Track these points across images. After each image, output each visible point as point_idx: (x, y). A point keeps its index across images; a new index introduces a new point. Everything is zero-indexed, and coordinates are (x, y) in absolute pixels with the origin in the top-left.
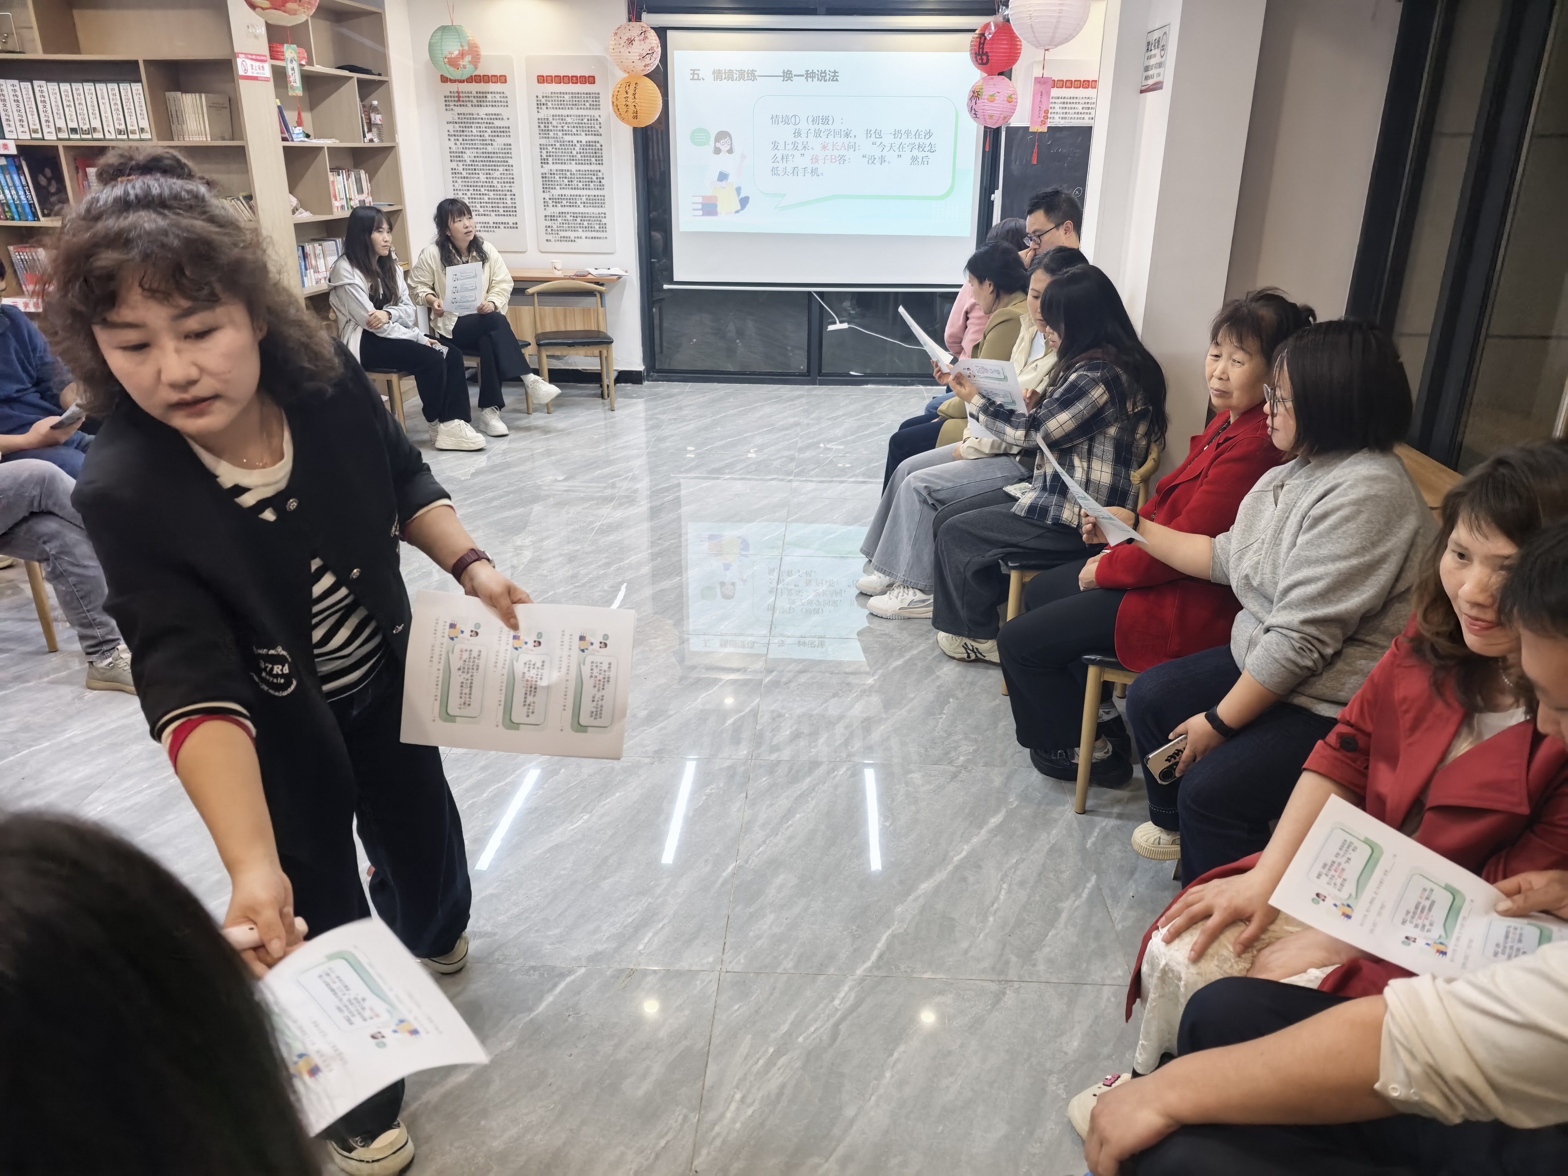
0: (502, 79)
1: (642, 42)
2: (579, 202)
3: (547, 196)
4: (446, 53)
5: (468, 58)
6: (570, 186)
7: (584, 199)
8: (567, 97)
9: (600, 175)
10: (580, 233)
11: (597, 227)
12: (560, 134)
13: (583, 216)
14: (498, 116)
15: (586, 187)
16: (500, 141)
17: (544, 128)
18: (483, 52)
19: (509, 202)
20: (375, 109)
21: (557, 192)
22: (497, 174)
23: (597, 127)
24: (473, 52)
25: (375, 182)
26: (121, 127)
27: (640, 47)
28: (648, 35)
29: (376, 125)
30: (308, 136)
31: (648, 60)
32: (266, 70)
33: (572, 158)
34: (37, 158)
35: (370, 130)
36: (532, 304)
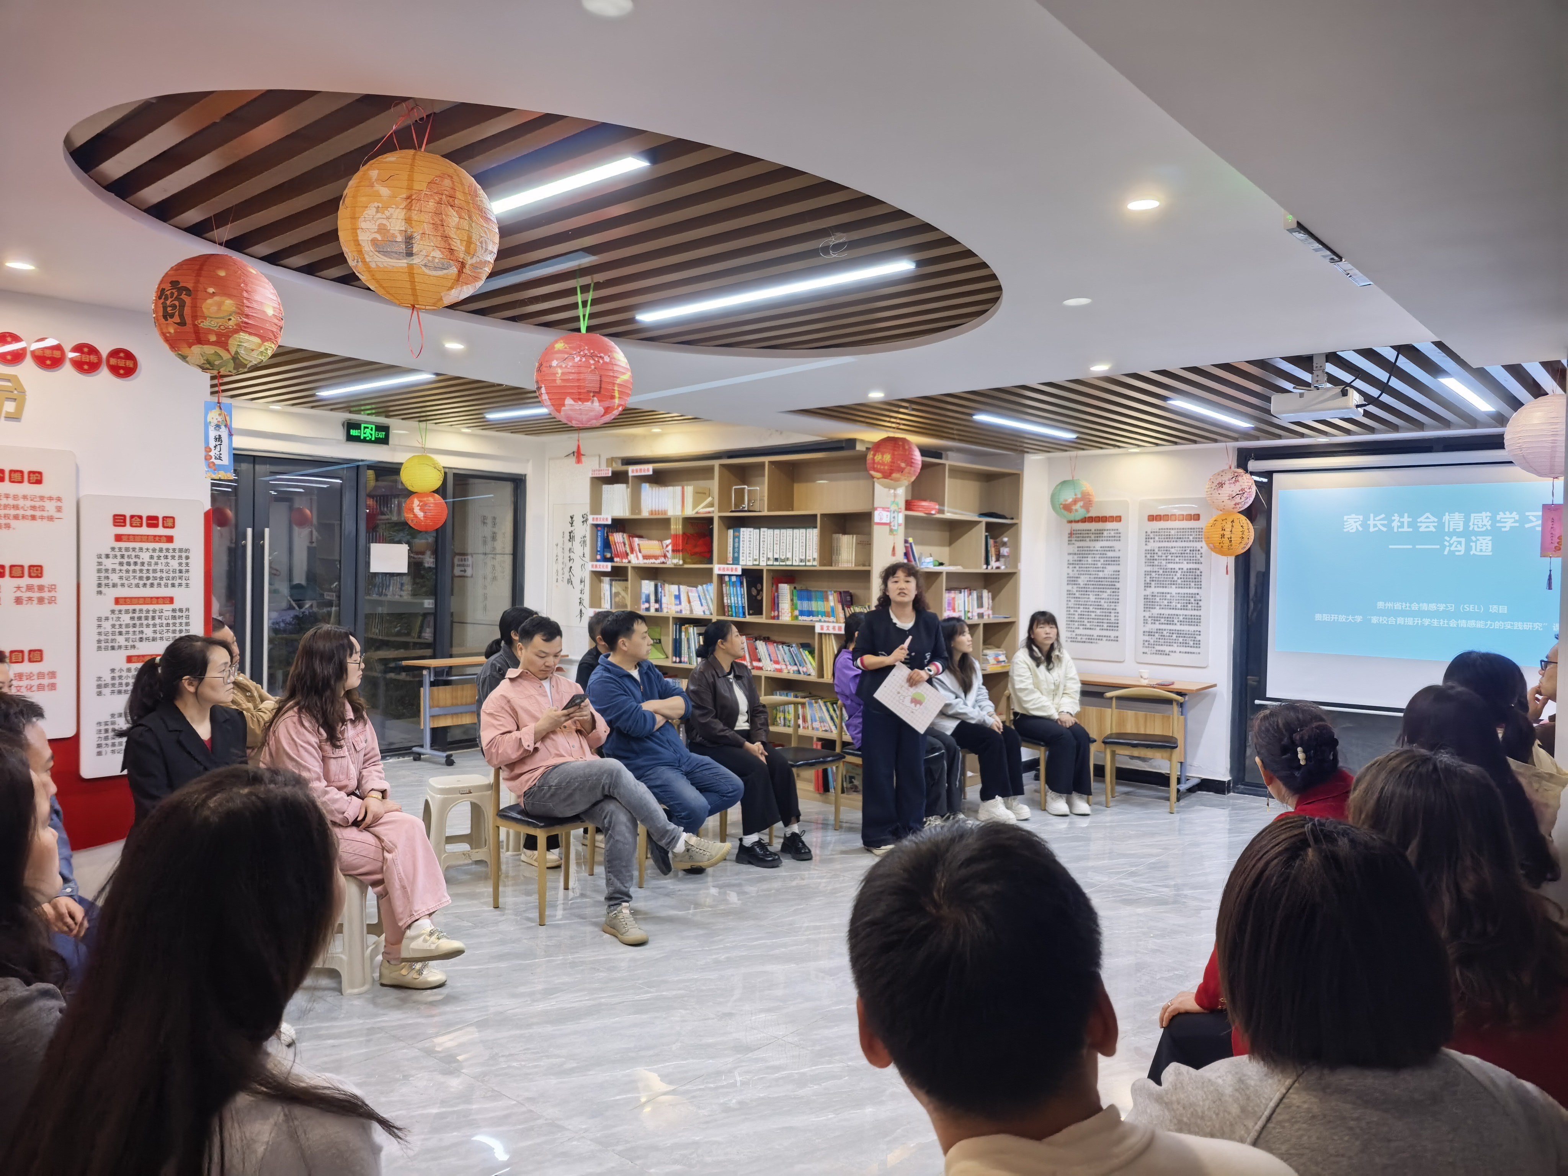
0: (1118, 519)
1: (1233, 485)
2: (1176, 621)
3: (1147, 614)
4: (1062, 500)
5: (1081, 504)
6: (1168, 607)
7: (1181, 618)
8: (1173, 532)
9: (1198, 597)
10: (1175, 648)
11: (1191, 643)
12: (1164, 562)
13: (1179, 633)
14: (1111, 549)
15: (1184, 608)
16: (1110, 569)
17: (1151, 557)
18: (1096, 499)
19: (1113, 618)
20: (1004, 544)
21: (1156, 611)
22: (1105, 595)
23: (1199, 556)
24: (1087, 500)
25: (997, 599)
26: (803, 557)
27: (1230, 489)
28: (1240, 478)
29: (1004, 556)
30: (941, 564)
31: (1237, 500)
32: (901, 518)
33: (1173, 583)
34: (752, 577)
35: (998, 560)
36: (1111, 707)
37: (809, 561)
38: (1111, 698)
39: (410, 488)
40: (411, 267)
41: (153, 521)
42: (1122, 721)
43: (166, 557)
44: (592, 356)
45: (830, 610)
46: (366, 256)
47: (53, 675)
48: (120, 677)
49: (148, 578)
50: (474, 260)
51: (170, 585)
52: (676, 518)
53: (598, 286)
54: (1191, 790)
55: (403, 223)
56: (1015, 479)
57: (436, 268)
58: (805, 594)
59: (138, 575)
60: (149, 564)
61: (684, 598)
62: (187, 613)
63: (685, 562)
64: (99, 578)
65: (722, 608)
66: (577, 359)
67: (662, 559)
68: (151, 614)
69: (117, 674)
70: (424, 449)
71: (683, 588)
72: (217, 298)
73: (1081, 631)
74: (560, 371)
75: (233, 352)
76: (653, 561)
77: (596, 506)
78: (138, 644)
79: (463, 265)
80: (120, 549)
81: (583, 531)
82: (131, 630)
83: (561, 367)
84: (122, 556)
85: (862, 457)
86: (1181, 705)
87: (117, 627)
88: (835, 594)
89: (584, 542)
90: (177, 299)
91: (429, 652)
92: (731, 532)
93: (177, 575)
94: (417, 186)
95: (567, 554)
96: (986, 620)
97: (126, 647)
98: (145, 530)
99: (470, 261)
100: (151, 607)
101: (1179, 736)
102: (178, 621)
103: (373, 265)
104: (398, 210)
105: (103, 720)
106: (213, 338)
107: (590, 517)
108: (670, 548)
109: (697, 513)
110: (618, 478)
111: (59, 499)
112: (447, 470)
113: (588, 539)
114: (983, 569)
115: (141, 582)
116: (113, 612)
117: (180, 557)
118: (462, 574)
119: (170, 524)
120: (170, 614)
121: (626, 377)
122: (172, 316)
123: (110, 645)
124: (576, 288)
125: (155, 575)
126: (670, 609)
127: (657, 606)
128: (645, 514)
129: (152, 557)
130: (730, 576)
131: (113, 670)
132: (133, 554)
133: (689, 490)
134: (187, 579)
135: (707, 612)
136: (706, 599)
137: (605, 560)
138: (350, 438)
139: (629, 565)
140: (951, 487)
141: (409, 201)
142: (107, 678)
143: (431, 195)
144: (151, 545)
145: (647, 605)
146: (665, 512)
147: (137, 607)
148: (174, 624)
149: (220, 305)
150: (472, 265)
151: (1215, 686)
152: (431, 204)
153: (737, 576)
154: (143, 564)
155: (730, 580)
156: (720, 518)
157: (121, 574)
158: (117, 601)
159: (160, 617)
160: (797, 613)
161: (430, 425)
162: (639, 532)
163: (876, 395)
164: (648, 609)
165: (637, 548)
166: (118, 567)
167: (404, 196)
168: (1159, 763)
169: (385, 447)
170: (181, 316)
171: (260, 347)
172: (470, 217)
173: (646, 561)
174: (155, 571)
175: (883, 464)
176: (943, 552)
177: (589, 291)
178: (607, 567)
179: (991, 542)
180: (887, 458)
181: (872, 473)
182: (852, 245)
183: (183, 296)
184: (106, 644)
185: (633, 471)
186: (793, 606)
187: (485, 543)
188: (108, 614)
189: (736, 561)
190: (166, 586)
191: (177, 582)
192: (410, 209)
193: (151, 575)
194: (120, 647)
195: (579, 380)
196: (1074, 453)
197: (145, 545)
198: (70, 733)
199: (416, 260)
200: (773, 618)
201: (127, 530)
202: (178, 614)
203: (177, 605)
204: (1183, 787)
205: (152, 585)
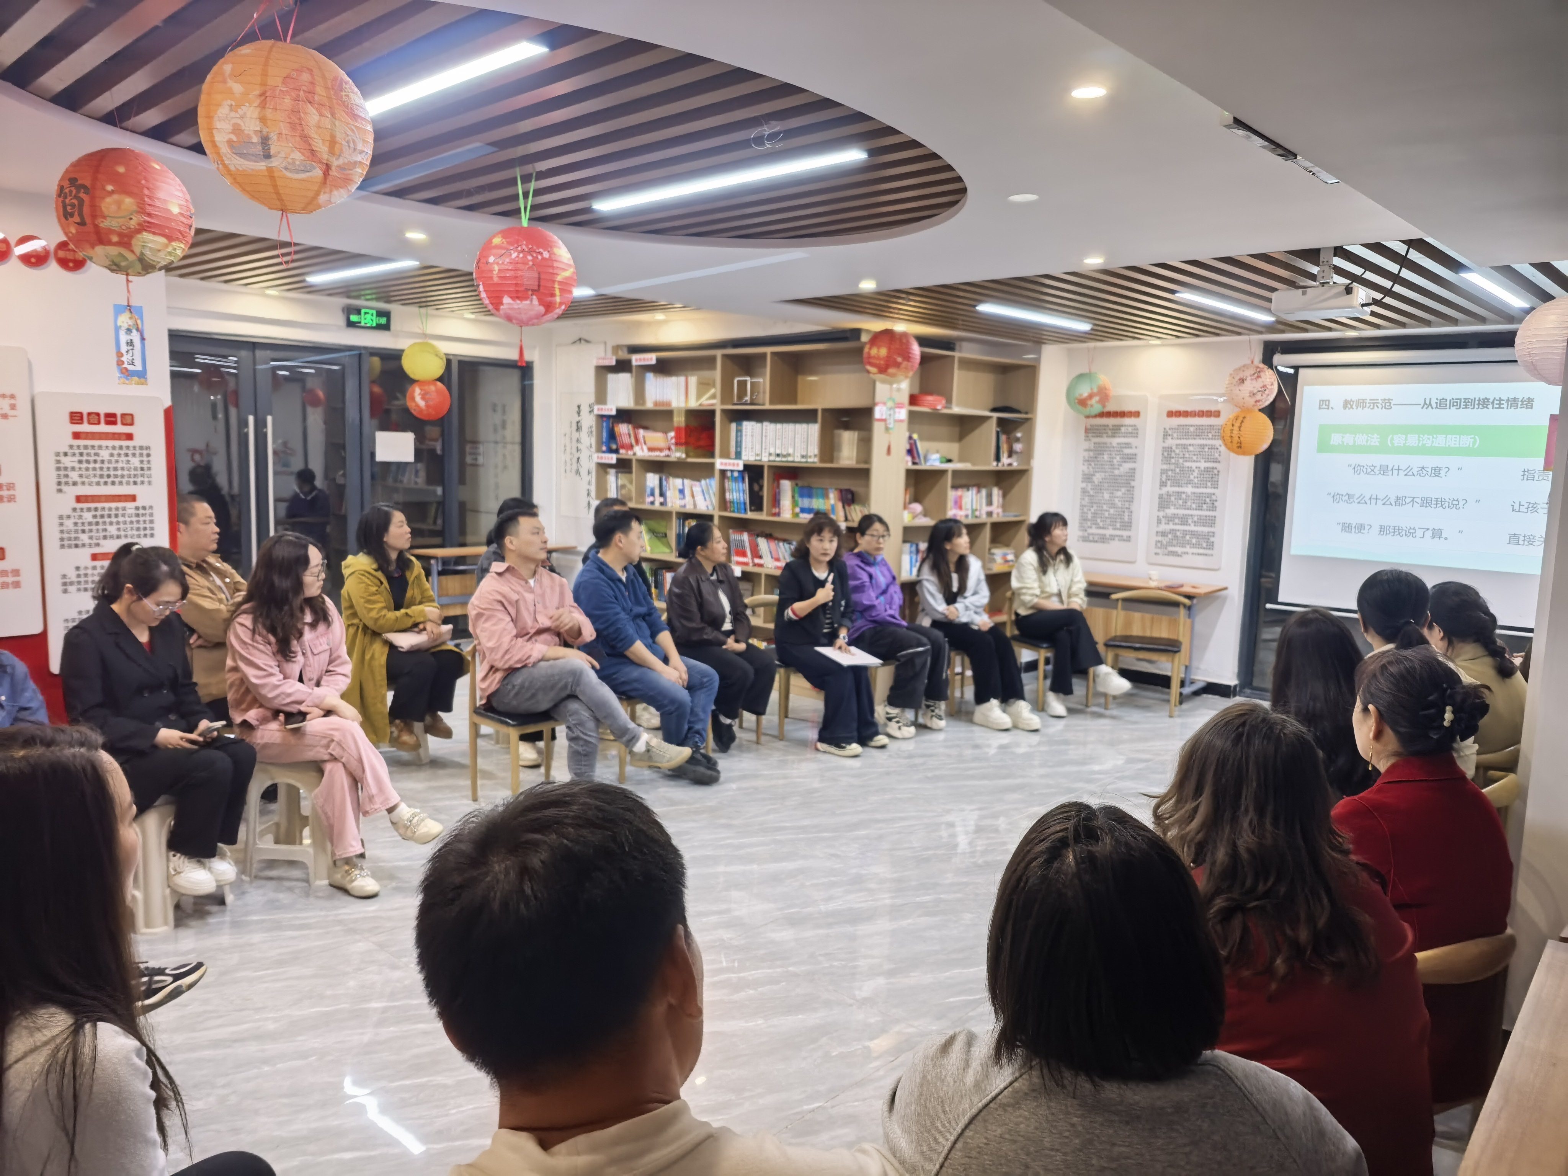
0: (1137, 414)
1: (1254, 382)
2: (1190, 521)
3: (1161, 514)
4: (1077, 395)
5: (1096, 399)
6: (1184, 507)
7: (1195, 519)
8: (1192, 429)
9: (1214, 497)
10: (1188, 549)
11: (1204, 545)
12: (1181, 461)
13: (1193, 534)
14: (1128, 445)
15: (1200, 508)
16: (1127, 466)
17: (1167, 454)
18: (1114, 393)
19: (1126, 518)
20: (1017, 440)
21: (1171, 511)
22: (1119, 494)
23: (1217, 455)
24: (1103, 394)
25: (1008, 497)
26: (804, 453)
27: (1250, 385)
28: (1262, 374)
29: (1016, 453)
30: (949, 461)
31: (1258, 397)
32: (902, 414)
33: (1189, 482)
34: (753, 472)
35: (1010, 456)
36: (1116, 608)
37: (810, 457)
38: (1117, 600)
39: (412, 376)
40: (270, 170)
41: (111, 419)
42: (1128, 624)
43: (127, 455)
44: (530, 252)
45: (830, 508)
46: (225, 158)
47: (16, 573)
48: (86, 575)
49: (109, 476)
50: (340, 162)
51: (132, 483)
52: (679, 410)
53: (541, 175)
54: (1197, 693)
55: (258, 123)
56: (1031, 371)
57: (298, 171)
58: (806, 492)
59: (98, 472)
60: (110, 462)
61: (687, 492)
62: (150, 511)
63: (688, 456)
64: (59, 476)
65: (724, 503)
66: (514, 255)
67: (666, 452)
68: (113, 512)
69: (82, 572)
70: (425, 335)
71: (687, 482)
72: (115, 197)
73: (1094, 530)
74: (496, 268)
75: (138, 253)
76: (657, 453)
77: (601, 396)
78: (102, 542)
79: (328, 167)
80: (79, 447)
81: (589, 421)
82: (94, 527)
83: (498, 263)
84: (81, 454)
85: (859, 351)
86: (1189, 608)
87: (80, 525)
88: (836, 492)
89: (591, 432)
90: (76, 197)
91: (438, 540)
92: (733, 426)
93: (139, 472)
94: (271, 82)
95: (575, 444)
96: (995, 518)
97: (90, 545)
98: (103, 428)
99: (335, 163)
100: (113, 505)
101: (1184, 639)
102: (141, 519)
103: (232, 168)
104: (252, 108)
105: (70, 617)
106: (115, 239)
107: (596, 407)
108: (673, 441)
109: (701, 405)
110: (623, 366)
111: (12, 397)
112: (451, 357)
113: (594, 429)
114: (993, 466)
115: (102, 480)
116: (74, 510)
117: (141, 455)
118: (473, 462)
119: (129, 421)
120: (133, 511)
121: (567, 274)
122: (72, 215)
123: (73, 542)
124: (515, 179)
125: (116, 473)
126: (675, 503)
127: (662, 500)
128: (649, 405)
129: (112, 455)
130: (732, 471)
131: (78, 568)
132: (93, 452)
133: (693, 380)
134: (149, 476)
135: (710, 508)
136: (709, 494)
137: (611, 451)
138: (351, 324)
139: (634, 458)
140: (959, 379)
141: (263, 98)
142: (72, 575)
143: (287, 92)
144: (110, 443)
145: (651, 499)
146: (669, 404)
147: (99, 505)
148: (138, 522)
149: (119, 204)
150: (338, 166)
151: (1226, 589)
152: (287, 101)
153: (739, 471)
154: (103, 462)
155: (732, 475)
156: (724, 411)
157: (80, 472)
158: (79, 499)
159: (123, 515)
160: (797, 510)
161: (430, 311)
162: (645, 423)
163: (868, 286)
164: (652, 503)
165: (641, 440)
166: (77, 465)
167: (257, 92)
168: (1163, 665)
169: (386, 333)
170: (81, 215)
171: (167, 246)
172: (333, 114)
173: (651, 454)
174: (115, 469)
175: (878, 358)
176: (952, 448)
177: (530, 181)
178: (612, 459)
179: (1003, 438)
180: (883, 352)
181: (869, 368)
182: (789, 134)
183: (82, 195)
184: (69, 542)
185: (636, 360)
186: (794, 503)
187: (495, 430)
188: (70, 512)
189: (738, 455)
190: (128, 483)
191: (139, 480)
192: (264, 108)
193: (112, 473)
194: (84, 545)
195: (516, 277)
196: (1092, 344)
197: (104, 443)
198: (37, 629)
199: (275, 163)
200: (775, 515)
201: (85, 427)
202: (141, 511)
203: (139, 503)
204: (1187, 690)
205: (113, 483)
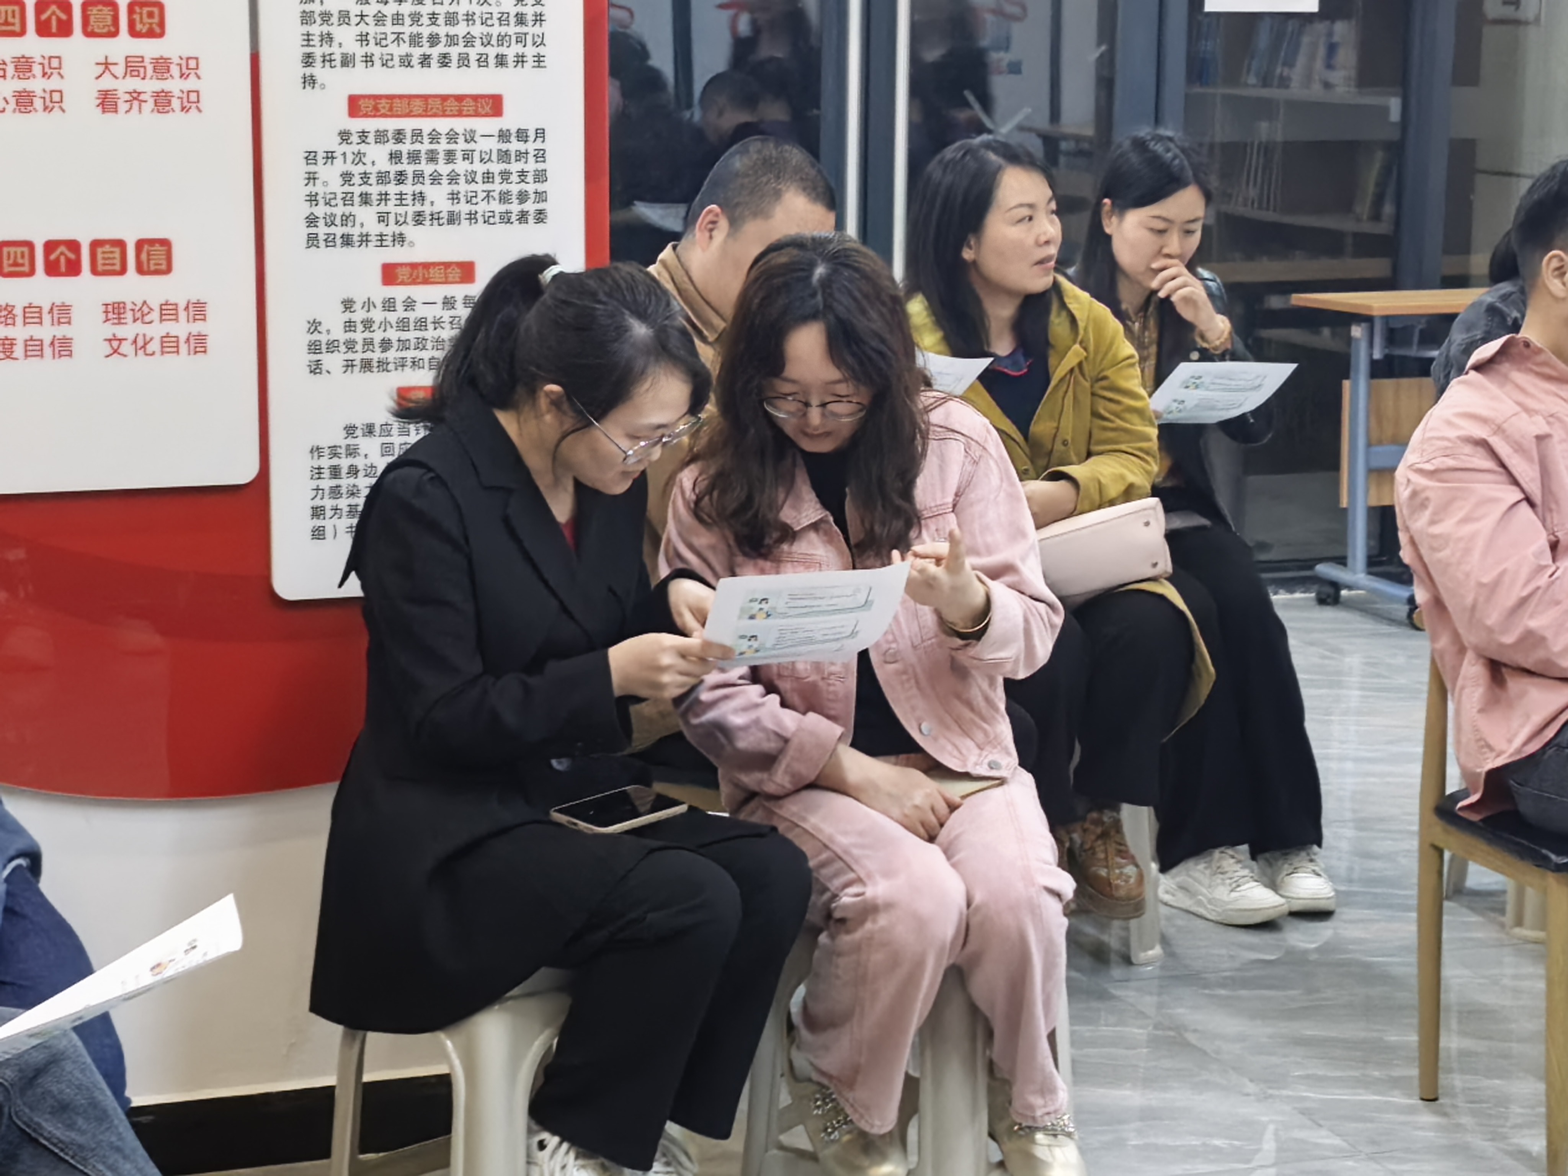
47: (198, 310)
48: (368, 324)
49: (434, 40)
51: (492, 61)
59: (407, 29)
62: (539, 145)
64: (308, 37)
68: (443, 146)
69: (359, 315)
78: (410, 231)
82: (392, 189)
87: (357, 180)
93: (512, 29)
97: (381, 237)
100: (443, 125)
102: (515, 167)
115: (417, 52)
116: (345, 136)
134: (539, 42)
142: (334, 324)
147: (408, 124)
148: (505, 175)
157: (363, 28)
158: (356, 106)
174: (451, 19)
184: (329, 231)
190: (482, 61)
191: (511, 51)
193: (442, 30)
198: (243, 473)
202: (514, 146)
203: (510, 120)
205: (444, 60)
